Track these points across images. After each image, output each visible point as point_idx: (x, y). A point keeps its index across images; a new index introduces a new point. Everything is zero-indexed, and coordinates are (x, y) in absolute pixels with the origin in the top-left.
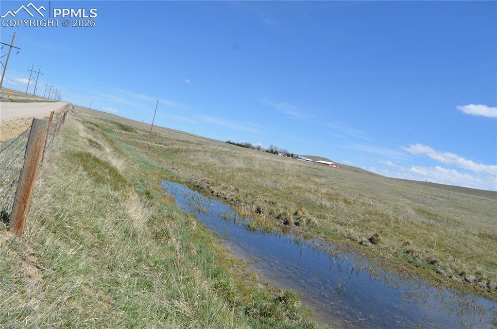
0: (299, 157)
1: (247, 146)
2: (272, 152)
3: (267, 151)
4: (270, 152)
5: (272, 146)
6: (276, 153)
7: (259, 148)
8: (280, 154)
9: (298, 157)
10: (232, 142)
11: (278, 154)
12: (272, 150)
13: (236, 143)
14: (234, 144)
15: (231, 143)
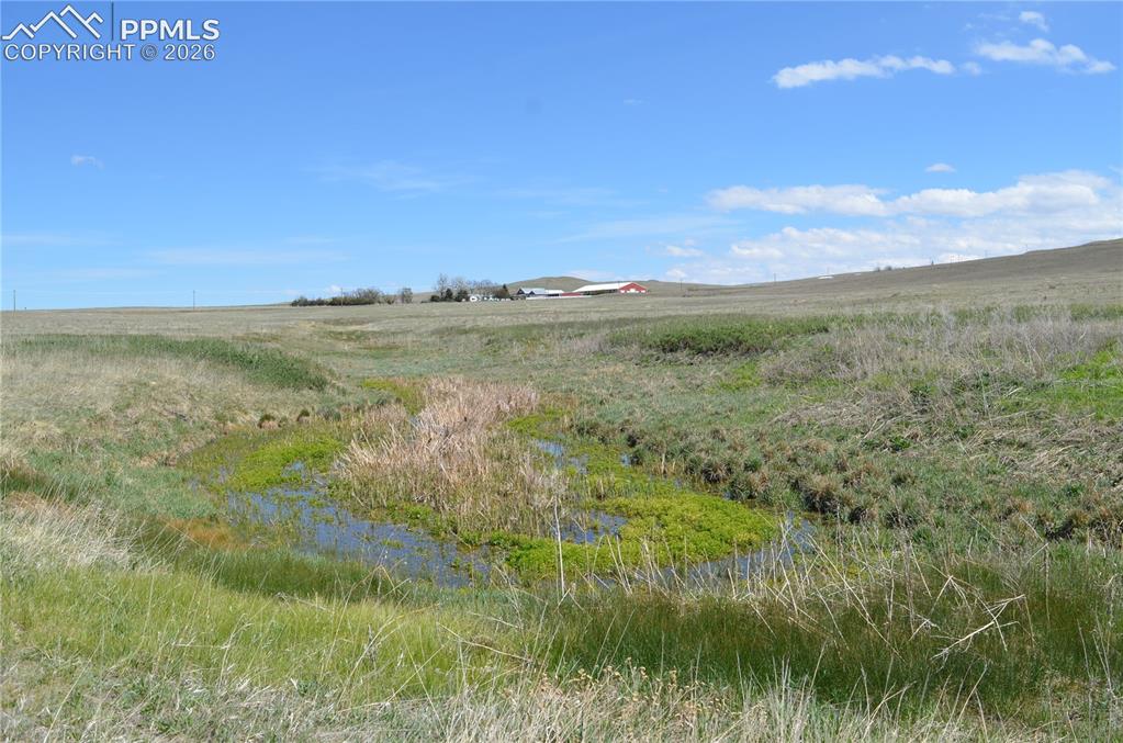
0: (527, 291)
1: (367, 299)
2: (448, 296)
3: (434, 299)
4: (444, 300)
5: (442, 280)
6: (463, 296)
7: (406, 297)
8: (474, 298)
9: (521, 292)
10: (310, 299)
11: (468, 299)
12: (449, 290)
13: (327, 297)
14: (320, 303)
15: (312, 303)
